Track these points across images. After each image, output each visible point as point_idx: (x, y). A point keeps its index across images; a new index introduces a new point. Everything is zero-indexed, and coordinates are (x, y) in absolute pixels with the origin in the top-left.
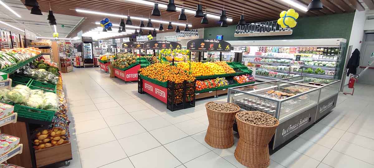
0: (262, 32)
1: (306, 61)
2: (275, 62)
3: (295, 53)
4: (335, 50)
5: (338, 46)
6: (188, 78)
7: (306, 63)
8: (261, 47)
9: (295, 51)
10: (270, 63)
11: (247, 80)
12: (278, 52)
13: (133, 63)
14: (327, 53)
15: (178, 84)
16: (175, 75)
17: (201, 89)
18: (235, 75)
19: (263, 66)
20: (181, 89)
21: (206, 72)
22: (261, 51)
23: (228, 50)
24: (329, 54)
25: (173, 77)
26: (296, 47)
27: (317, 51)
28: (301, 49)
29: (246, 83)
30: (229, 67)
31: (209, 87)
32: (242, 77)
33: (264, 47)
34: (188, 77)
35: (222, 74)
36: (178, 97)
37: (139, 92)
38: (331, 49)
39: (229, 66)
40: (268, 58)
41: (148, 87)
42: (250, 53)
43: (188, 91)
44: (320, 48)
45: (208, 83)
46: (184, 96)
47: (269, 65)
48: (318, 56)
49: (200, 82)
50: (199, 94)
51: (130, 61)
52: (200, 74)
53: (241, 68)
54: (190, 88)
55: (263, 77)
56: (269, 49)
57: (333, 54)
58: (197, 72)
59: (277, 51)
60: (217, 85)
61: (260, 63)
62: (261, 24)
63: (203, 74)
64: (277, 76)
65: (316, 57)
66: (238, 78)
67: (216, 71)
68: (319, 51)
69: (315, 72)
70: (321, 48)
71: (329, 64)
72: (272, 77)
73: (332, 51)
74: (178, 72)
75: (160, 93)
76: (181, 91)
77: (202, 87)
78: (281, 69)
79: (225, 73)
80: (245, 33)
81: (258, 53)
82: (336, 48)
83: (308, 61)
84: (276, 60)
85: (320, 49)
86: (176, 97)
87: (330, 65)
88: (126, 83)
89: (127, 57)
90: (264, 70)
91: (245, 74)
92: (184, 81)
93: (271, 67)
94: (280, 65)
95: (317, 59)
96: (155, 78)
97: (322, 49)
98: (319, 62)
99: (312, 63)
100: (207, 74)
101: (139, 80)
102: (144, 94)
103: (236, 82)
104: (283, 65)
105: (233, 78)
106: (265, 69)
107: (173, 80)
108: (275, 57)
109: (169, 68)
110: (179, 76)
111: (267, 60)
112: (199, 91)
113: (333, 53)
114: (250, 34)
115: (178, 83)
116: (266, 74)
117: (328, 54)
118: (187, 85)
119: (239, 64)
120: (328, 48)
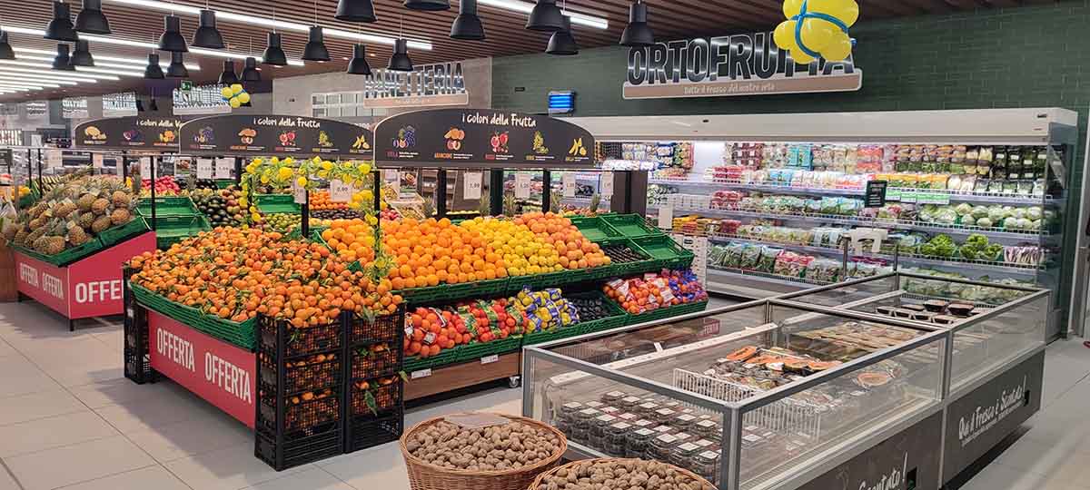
0: (740, 78)
1: (923, 205)
2: (800, 209)
3: (881, 170)
4: (1035, 159)
5: (1044, 139)
6: (363, 301)
7: (925, 215)
8: (740, 145)
9: (880, 163)
10: (781, 216)
11: (667, 295)
12: (813, 168)
13: (111, 224)
14: (1008, 170)
15: (309, 330)
16: (297, 286)
17: (436, 349)
18: (611, 274)
19: (748, 228)
20: (326, 354)
21: (465, 265)
22: (739, 162)
23: (578, 159)
24: (1016, 176)
25: (287, 297)
26: (882, 145)
27: (965, 162)
28: (902, 155)
29: (662, 311)
30: (581, 238)
31: (478, 337)
32: (644, 285)
33: (752, 144)
34: (364, 292)
35: (544, 270)
36: (308, 396)
37: (127, 375)
38: (1023, 151)
39: (579, 233)
40: (770, 193)
41: (173, 346)
42: (694, 170)
43: (364, 365)
44: (978, 148)
45: (472, 319)
46: (342, 387)
47: (775, 225)
48: (971, 185)
49: (431, 316)
50: (427, 372)
51: (96, 216)
52: (433, 278)
53: (640, 241)
54: (377, 344)
55: (750, 277)
56: (772, 154)
57: (1031, 175)
58: (421, 269)
59: (806, 162)
60: (520, 325)
61: (739, 218)
62: (734, 41)
63: (451, 277)
64: (809, 275)
65: (963, 186)
66: (623, 289)
67: (518, 261)
68: (976, 163)
69: (965, 254)
70: (983, 151)
71: (1016, 218)
72: (789, 276)
73: (1026, 162)
74: (312, 271)
75: (227, 377)
76: (328, 366)
77: (443, 338)
78: (825, 240)
79: (559, 267)
80: (670, 82)
81: (726, 170)
82: (1038, 149)
83: (935, 207)
84: (800, 202)
85: (979, 151)
86: (300, 396)
87: (1022, 221)
88: (72, 330)
89: (81, 196)
90: (756, 248)
91: (657, 269)
92: (340, 316)
93: (786, 231)
94: (823, 224)
95: (969, 196)
96: (200, 300)
97: (986, 154)
98: (978, 209)
99: (948, 216)
100: (471, 276)
101: (131, 313)
102: (153, 382)
103: (613, 305)
104: (834, 225)
105: (602, 290)
106: (758, 240)
107: (283, 308)
108: (795, 189)
109: (274, 249)
110: (316, 292)
111: (766, 200)
112: (430, 357)
113: (1030, 169)
114: (689, 86)
115: (306, 325)
116: (764, 266)
117: (1012, 175)
118: (358, 332)
119: (635, 221)
120: (1007, 147)
